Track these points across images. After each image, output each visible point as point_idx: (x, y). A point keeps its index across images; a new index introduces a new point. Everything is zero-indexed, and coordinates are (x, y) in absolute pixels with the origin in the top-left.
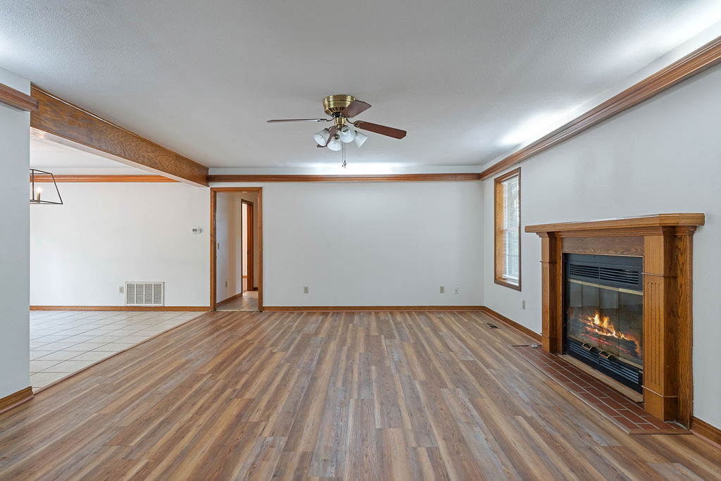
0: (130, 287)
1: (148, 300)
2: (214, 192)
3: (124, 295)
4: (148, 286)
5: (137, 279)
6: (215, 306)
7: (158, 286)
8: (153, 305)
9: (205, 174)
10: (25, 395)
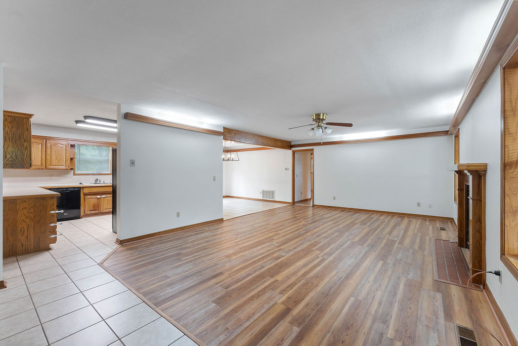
0: (263, 191)
1: (269, 198)
2: (294, 152)
3: (262, 195)
4: (269, 192)
5: (265, 189)
6: (294, 203)
7: (273, 192)
8: (271, 200)
9: (289, 144)
10: (221, 220)
